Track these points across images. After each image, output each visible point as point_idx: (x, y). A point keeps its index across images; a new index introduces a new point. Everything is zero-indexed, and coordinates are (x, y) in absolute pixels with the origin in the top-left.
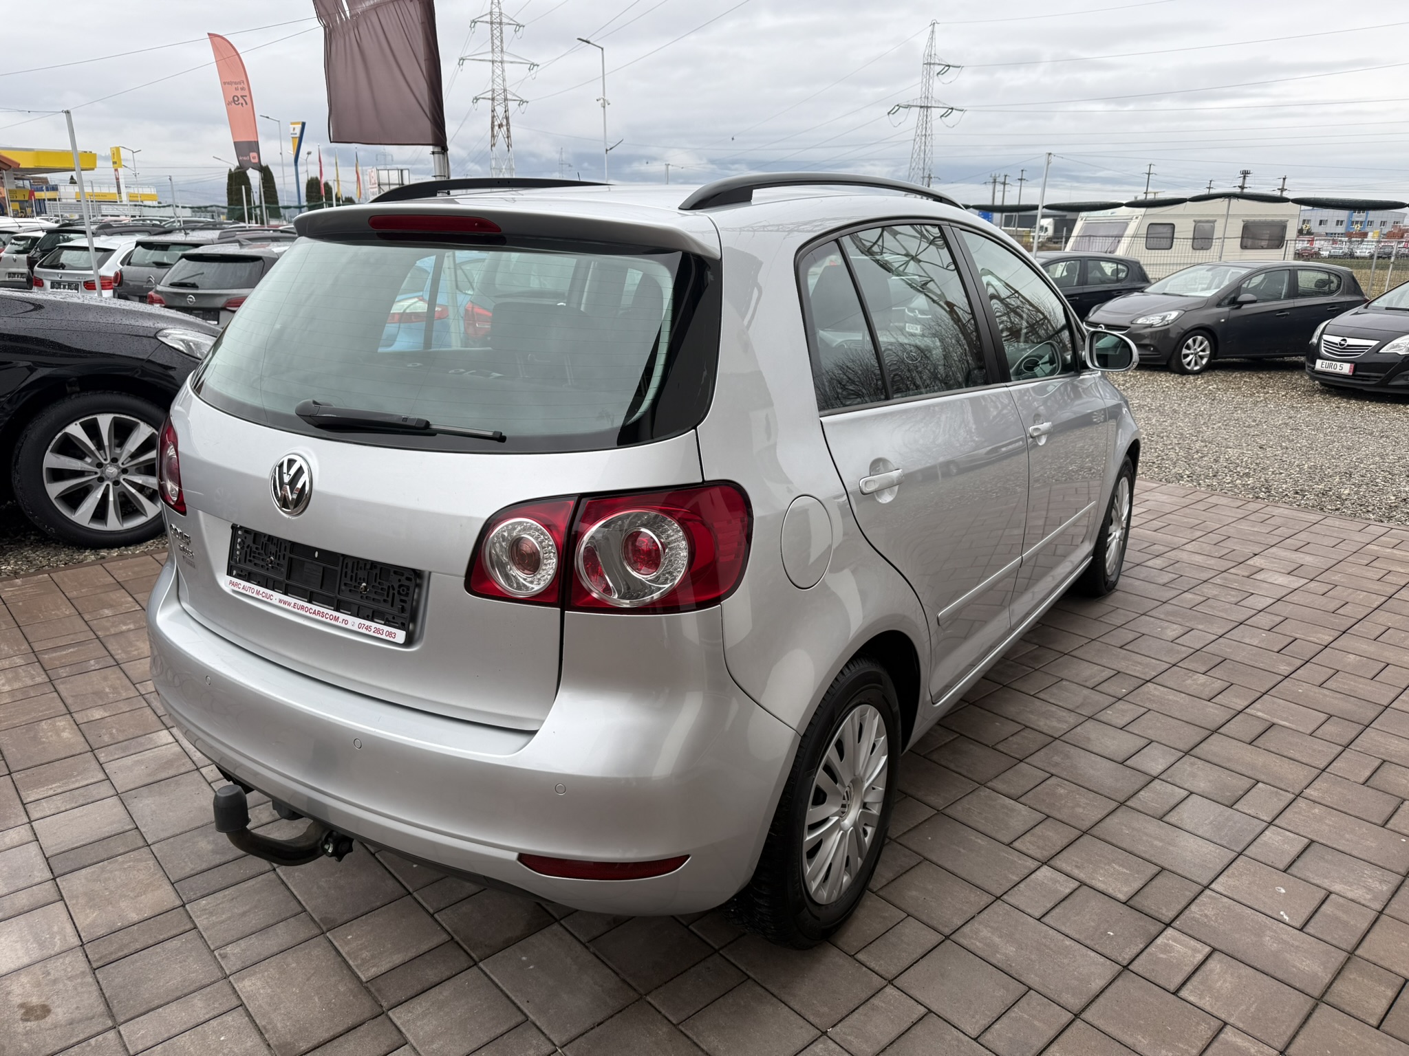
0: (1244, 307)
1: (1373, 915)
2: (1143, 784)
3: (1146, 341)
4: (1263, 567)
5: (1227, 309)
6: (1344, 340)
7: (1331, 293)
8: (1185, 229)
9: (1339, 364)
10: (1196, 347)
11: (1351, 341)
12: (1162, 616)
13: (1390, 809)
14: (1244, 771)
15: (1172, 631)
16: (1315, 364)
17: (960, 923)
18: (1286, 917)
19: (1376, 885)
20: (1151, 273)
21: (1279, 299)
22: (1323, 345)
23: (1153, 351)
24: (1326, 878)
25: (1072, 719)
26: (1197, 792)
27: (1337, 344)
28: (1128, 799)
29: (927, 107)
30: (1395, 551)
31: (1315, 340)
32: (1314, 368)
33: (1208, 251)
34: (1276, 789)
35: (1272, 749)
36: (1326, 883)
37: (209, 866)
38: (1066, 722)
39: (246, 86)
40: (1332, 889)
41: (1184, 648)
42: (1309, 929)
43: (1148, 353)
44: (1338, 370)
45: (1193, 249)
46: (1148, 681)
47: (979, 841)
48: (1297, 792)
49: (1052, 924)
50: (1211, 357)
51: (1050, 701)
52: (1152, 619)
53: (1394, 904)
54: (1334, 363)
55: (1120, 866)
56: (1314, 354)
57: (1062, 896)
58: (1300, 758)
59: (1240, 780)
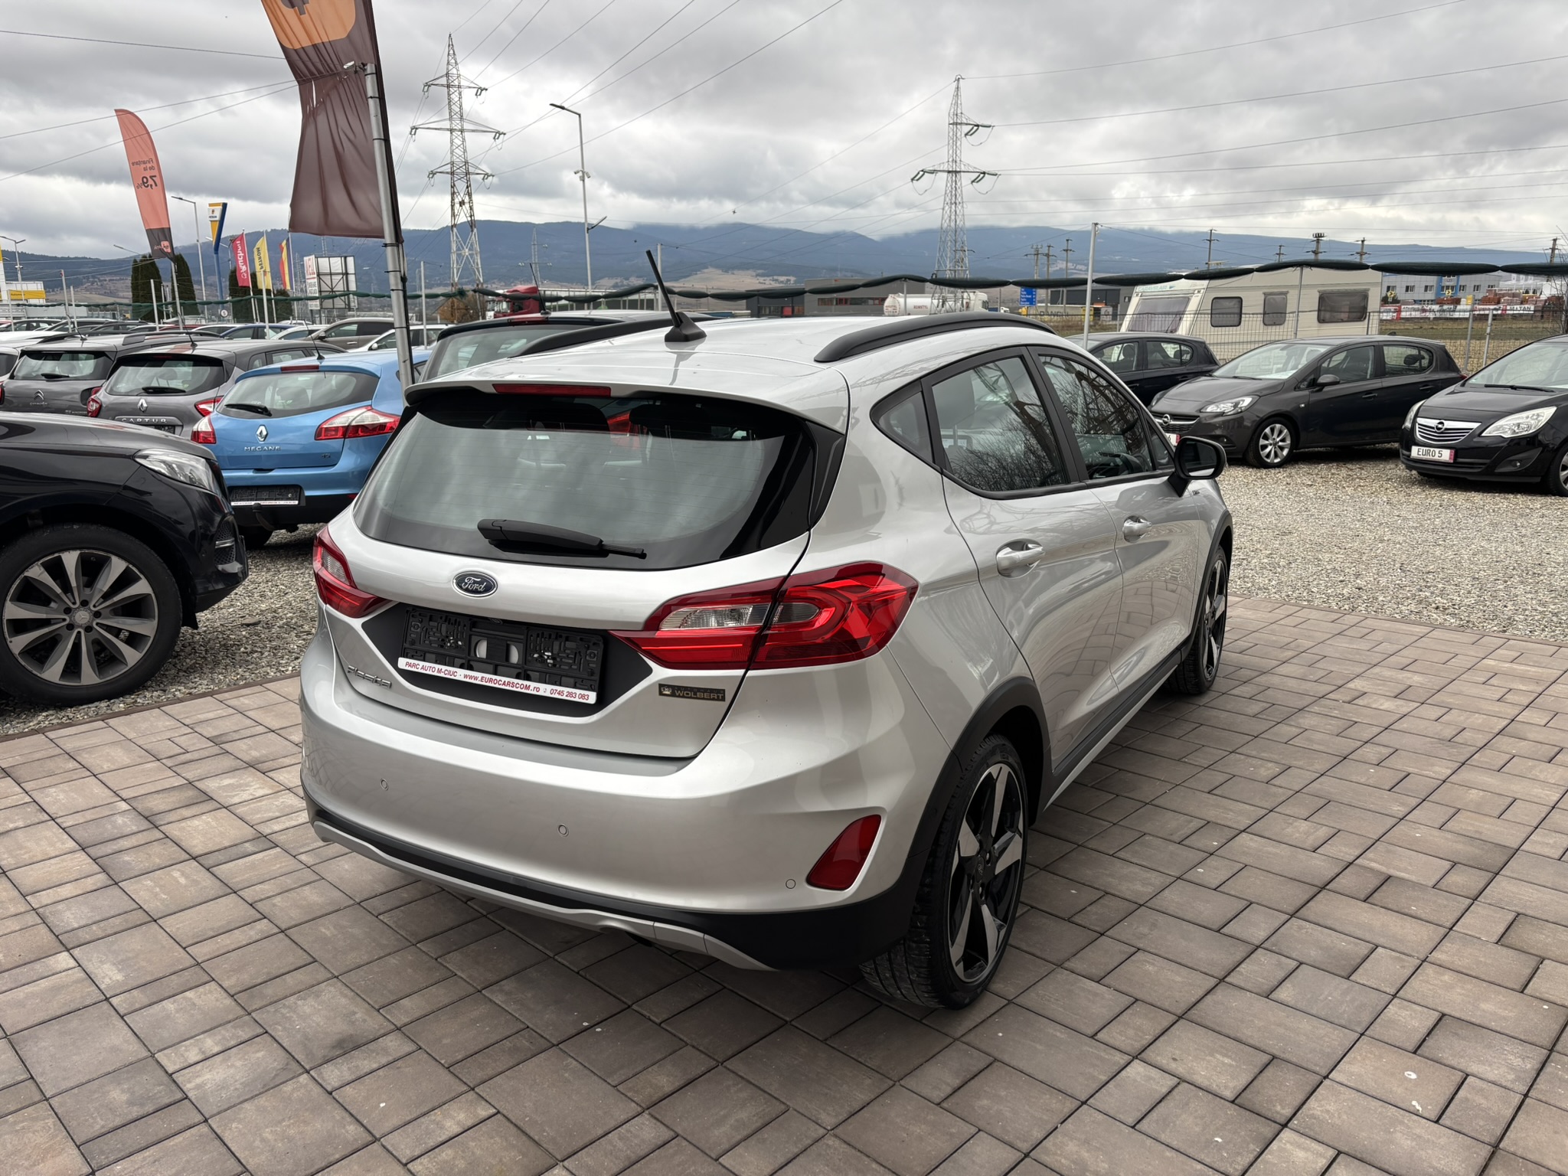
0: (1326, 389)
1: (1518, 1098)
2: (1244, 955)
3: (1218, 432)
4: (1365, 690)
5: (1306, 392)
6: (1440, 423)
7: (1422, 370)
8: (1253, 303)
9: (1437, 450)
10: (1275, 436)
11: (1448, 424)
12: (1254, 753)
13: (1528, 971)
14: (1359, 933)
15: (1266, 771)
16: (1410, 450)
17: (1040, 1136)
18: (1418, 1107)
19: (1517, 1062)
20: (1218, 353)
21: (1365, 379)
22: (1417, 429)
23: (1228, 443)
24: (1462, 1057)
25: (1157, 880)
26: (1308, 962)
27: (1433, 428)
28: (1229, 974)
29: (956, 172)
30: (1515, 666)
31: (1408, 424)
32: (1409, 456)
33: (1282, 327)
34: (1398, 955)
35: (1390, 906)
36: (1462, 1064)
37: (124, 1122)
38: (1150, 884)
39: (155, 165)
40: (1469, 1070)
41: (1280, 790)
42: (1444, 1120)
44: (1436, 458)
45: (1265, 324)
46: (1244, 831)
47: (1058, 1034)
48: (1422, 957)
49: (1150, 1132)
50: (1292, 447)
51: (1133, 860)
52: (1242, 757)
53: (1541, 1084)
54: (1432, 449)
55: (1224, 1056)
56: (1409, 440)
57: (1158, 1097)
58: (1423, 916)
59: (1356, 945)
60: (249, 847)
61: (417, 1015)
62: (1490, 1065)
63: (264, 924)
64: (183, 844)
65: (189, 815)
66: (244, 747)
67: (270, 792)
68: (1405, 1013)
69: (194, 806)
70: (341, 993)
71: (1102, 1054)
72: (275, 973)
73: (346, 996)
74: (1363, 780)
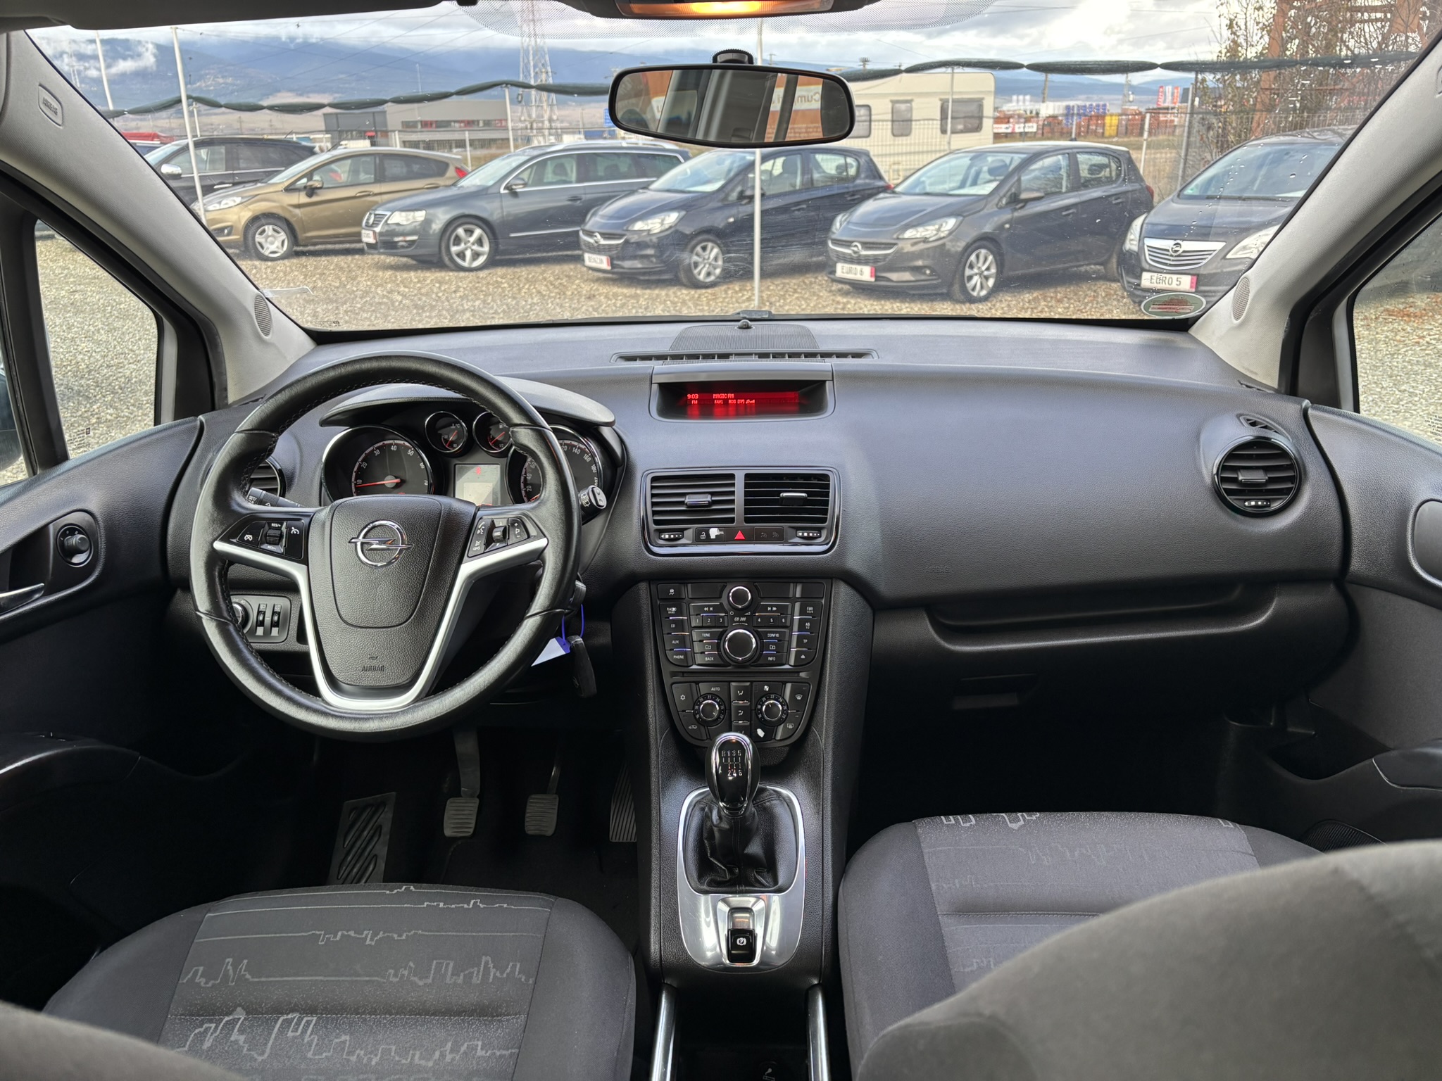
0: (1029, 206)
3: (920, 263)
5: (1009, 210)
7: (1109, 181)
9: (1175, 277)
10: (980, 265)
11: (1187, 244)
16: (1139, 277)
21: (1061, 192)
22: (1147, 253)
23: (930, 275)
27: (1168, 251)
31: (1131, 243)
32: (1139, 285)
33: (909, 138)
43: (923, 277)
44: (1174, 286)
45: (894, 135)
54: (1168, 276)
56: (1132, 265)
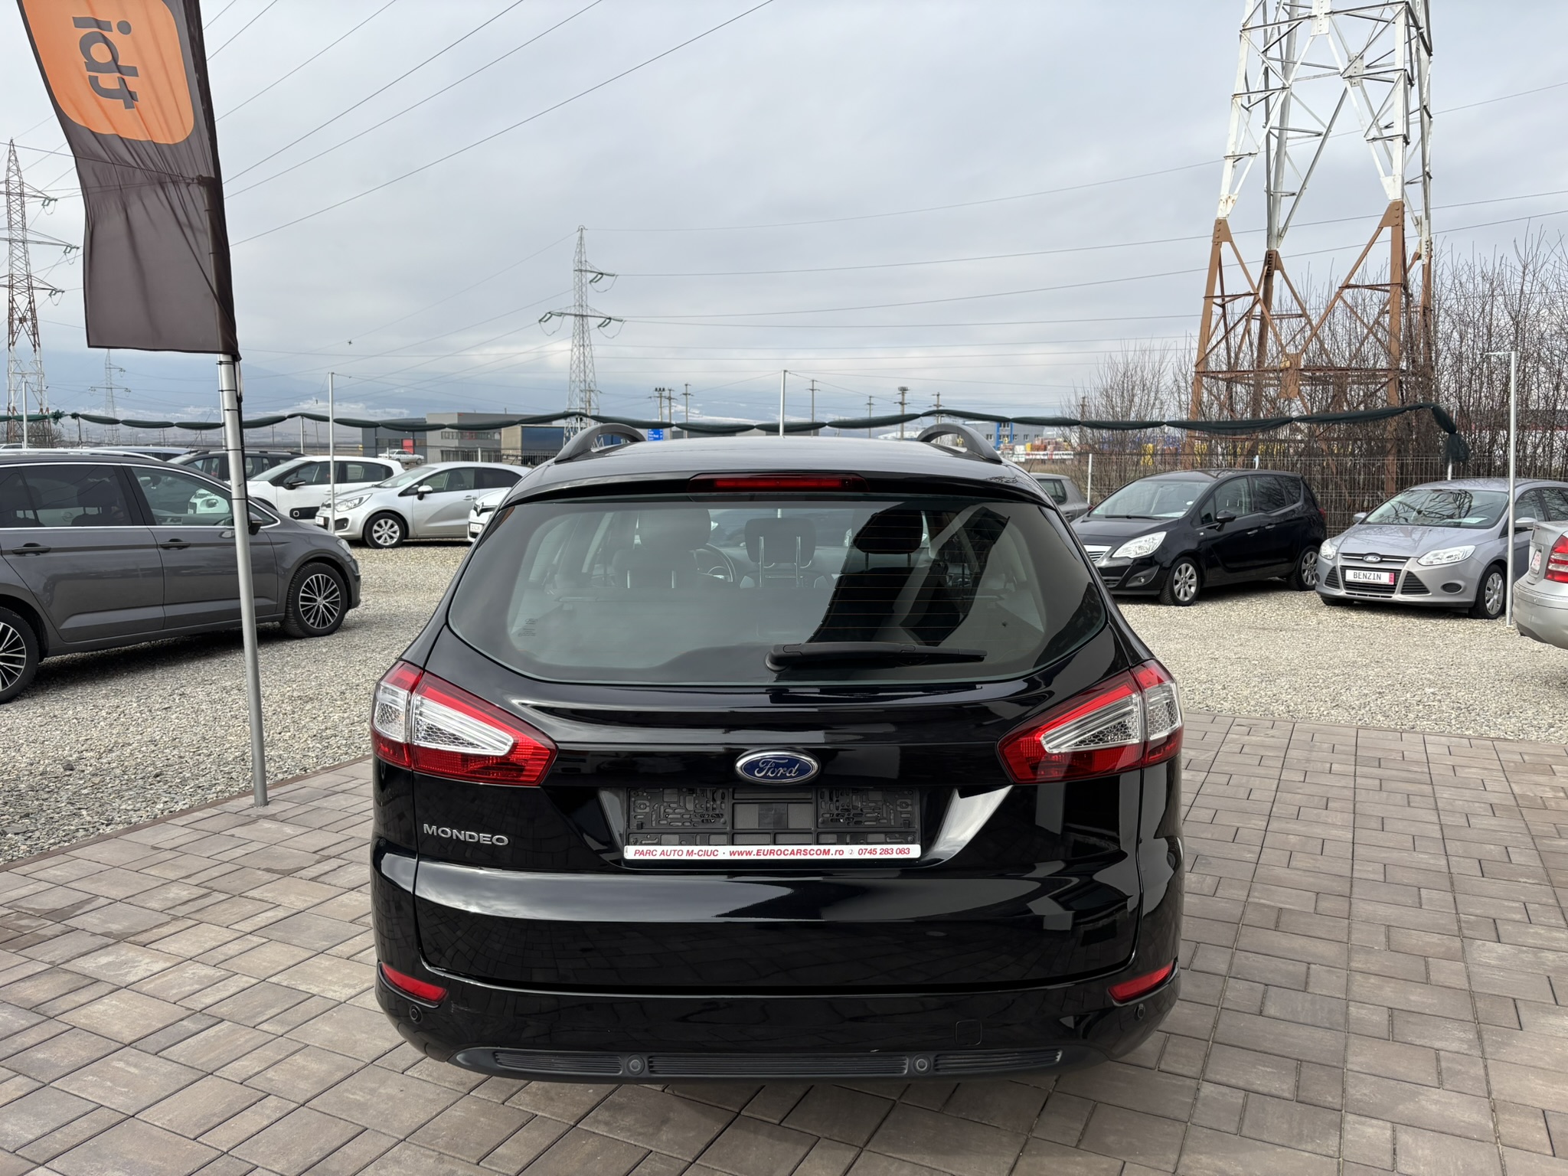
1: (1480, 1061)
13: (1422, 968)
14: (1291, 956)
18: (1421, 1079)
24: (1424, 1038)
26: (1272, 984)
29: (583, 316)
34: (1328, 968)
35: (1296, 932)
36: (1428, 1043)
40: (1436, 1047)
42: (1446, 1086)
49: (1253, 1136)
53: (1488, 1048)
55: (1264, 1066)
57: (1240, 1107)
58: (1323, 936)
59: (1294, 965)
60: (189, 1025)
61: (525, 1161)
62: (1446, 1041)
63: (271, 1102)
64: (102, 1032)
65: (85, 1001)
66: (96, 921)
67: (168, 964)
68: (1364, 1012)
69: (83, 990)
70: (422, 1154)
71: (1174, 1081)
72: (328, 1148)
73: (431, 1157)
74: (1209, 836)
